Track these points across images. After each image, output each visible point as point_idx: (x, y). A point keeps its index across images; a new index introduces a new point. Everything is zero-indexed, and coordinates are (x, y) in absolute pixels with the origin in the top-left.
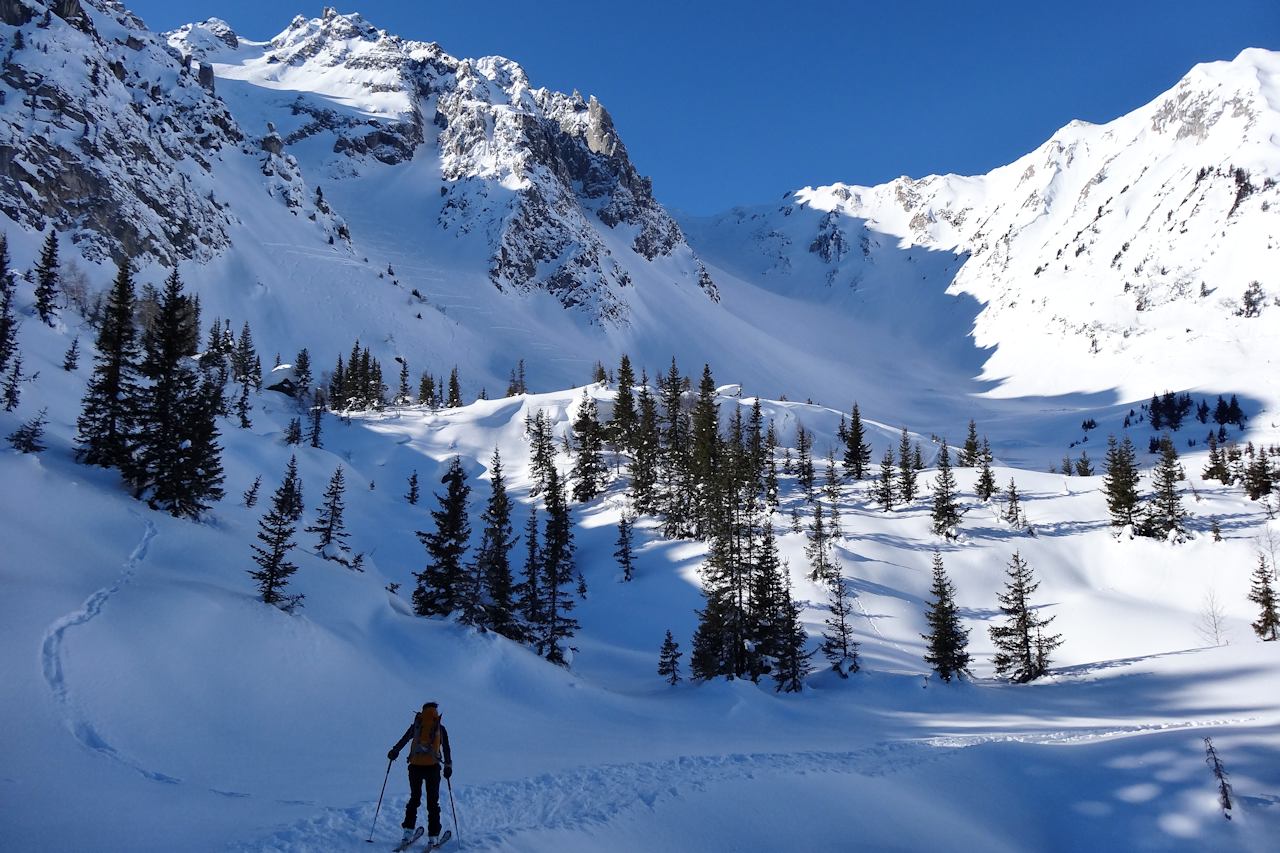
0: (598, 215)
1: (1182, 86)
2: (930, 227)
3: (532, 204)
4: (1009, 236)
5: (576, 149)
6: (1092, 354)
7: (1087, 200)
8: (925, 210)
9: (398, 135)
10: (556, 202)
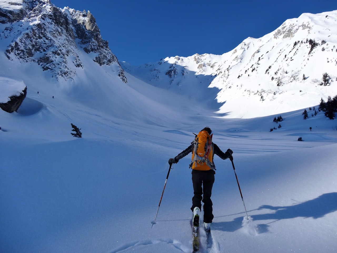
0: (84, 49)
1: (283, 25)
2: (204, 68)
3: (39, 30)
4: (229, 68)
5: (81, 28)
6: (261, 101)
7: (254, 58)
8: (203, 63)
9: (9, 15)
10: (52, 32)
